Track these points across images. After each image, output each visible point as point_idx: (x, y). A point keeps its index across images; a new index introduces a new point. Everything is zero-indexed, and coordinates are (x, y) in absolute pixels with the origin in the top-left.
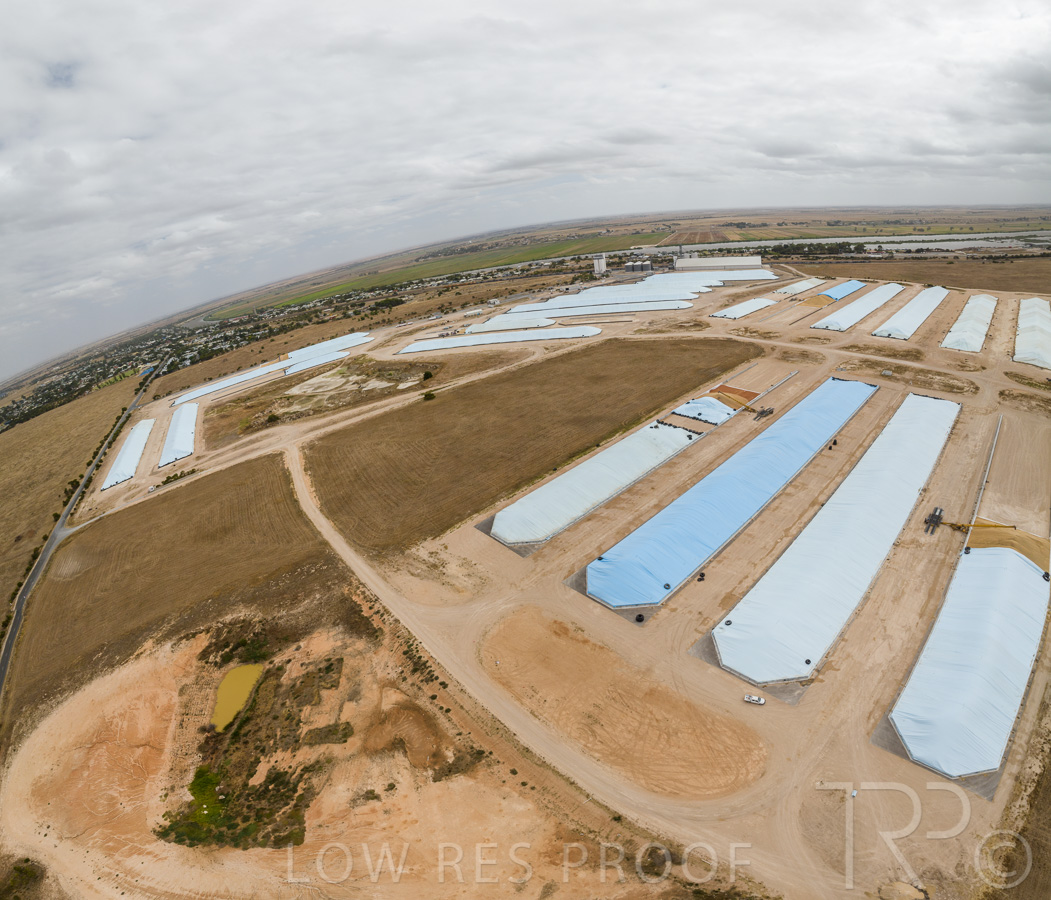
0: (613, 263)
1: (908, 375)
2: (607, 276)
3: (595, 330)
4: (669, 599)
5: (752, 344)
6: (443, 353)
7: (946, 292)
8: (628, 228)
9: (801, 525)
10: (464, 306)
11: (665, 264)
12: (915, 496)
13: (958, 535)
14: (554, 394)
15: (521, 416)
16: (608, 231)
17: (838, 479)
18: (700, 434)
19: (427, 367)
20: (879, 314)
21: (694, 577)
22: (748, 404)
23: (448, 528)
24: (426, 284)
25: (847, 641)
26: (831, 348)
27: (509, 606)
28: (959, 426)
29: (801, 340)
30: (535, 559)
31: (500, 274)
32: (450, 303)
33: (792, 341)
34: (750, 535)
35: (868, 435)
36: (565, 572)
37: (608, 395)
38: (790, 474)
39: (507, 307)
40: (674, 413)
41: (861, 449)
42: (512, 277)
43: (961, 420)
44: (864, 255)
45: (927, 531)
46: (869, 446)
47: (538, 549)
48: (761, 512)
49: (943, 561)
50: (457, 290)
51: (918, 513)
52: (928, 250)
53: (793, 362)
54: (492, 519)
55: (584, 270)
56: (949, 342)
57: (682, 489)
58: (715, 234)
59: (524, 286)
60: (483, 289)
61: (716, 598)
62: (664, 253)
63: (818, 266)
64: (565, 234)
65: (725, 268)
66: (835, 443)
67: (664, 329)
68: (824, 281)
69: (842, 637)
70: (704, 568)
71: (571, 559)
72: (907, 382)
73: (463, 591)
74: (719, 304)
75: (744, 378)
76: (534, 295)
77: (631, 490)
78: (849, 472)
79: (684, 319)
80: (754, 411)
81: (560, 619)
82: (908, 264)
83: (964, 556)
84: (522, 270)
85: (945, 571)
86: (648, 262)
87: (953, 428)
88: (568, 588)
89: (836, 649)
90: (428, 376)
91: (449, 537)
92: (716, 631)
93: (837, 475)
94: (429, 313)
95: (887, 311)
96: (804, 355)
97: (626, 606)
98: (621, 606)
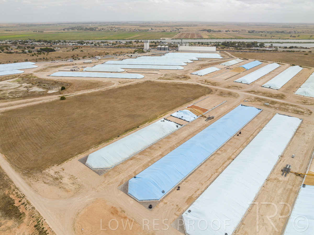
0: (152, 45)
1: (276, 105)
2: (149, 51)
3: (142, 76)
4: (164, 198)
5: (207, 88)
7: (301, 68)
8: (161, 28)
9: (223, 168)
10: (84, 57)
11: (174, 48)
12: (276, 159)
13: (299, 178)
14: (121, 103)
15: (105, 112)
17: (241, 149)
18: (182, 125)
19: (63, 84)
20: (266, 77)
21: (175, 188)
22: (203, 114)
23: (65, 160)
24: (67, 44)
25: (244, 224)
26: (242, 91)
27: (91, 199)
28: (300, 129)
29: (229, 87)
30: (105, 176)
31: (102, 44)
32: (78, 55)
33: (225, 87)
34: (200, 171)
35: (255, 131)
36: (119, 183)
37: (144, 106)
38: (219, 145)
39: (104, 61)
40: (171, 116)
41: (252, 137)
42: (107, 46)
43: (301, 126)
44: (263, 49)
45: (283, 175)
46: (256, 135)
47: (107, 172)
48: (206, 161)
49: (291, 190)
50: (82, 49)
51: (278, 166)
52: (296, 47)
53: (224, 97)
54: (87, 157)
55: (139, 47)
56: (299, 92)
57: (172, 149)
59: (113, 52)
60: (93, 50)
61: (184, 199)
62: (174, 43)
63: (241, 53)
64: (133, 28)
65: (200, 52)
66: (240, 133)
67: (171, 78)
68: (243, 60)
69: (242, 222)
70: (180, 184)
71: (122, 177)
72: (276, 108)
73: (69, 192)
74: (195, 69)
75: (203, 102)
76: (116, 57)
77: (151, 147)
78: (246, 146)
79: (179, 74)
80: (205, 117)
81: (114, 206)
82: (284, 54)
83: (302, 188)
84: (113, 44)
85: (292, 195)
86: (167, 47)
87: (297, 130)
88: (119, 191)
89: (239, 228)
90: (63, 89)
91: (65, 165)
92: (184, 214)
93: (240, 147)
94: (67, 58)
95: (270, 76)
96: (230, 94)
97: (145, 200)
98: (142, 200)
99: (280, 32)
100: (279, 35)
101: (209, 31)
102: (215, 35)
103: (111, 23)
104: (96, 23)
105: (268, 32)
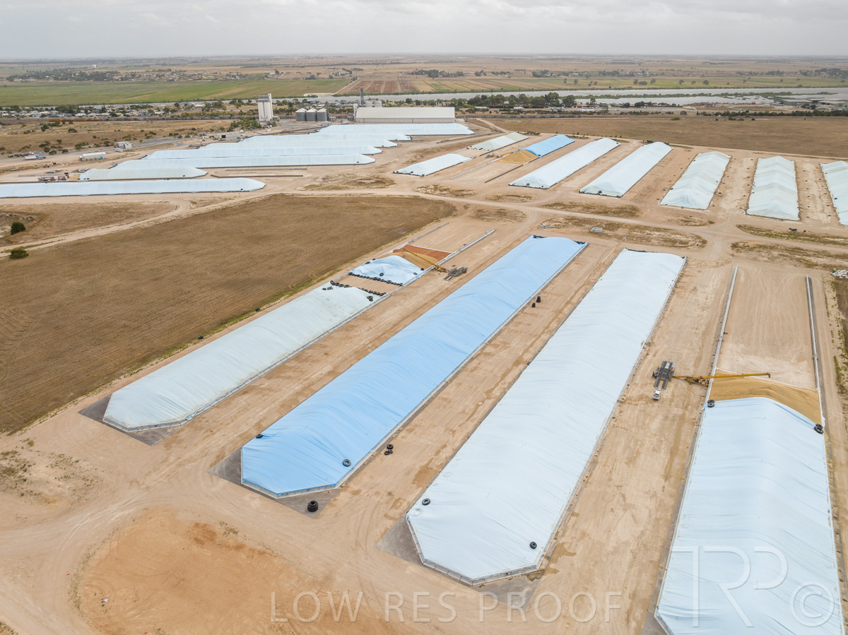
0: (282, 111)
1: (620, 232)
2: (274, 125)
3: (258, 184)
4: (350, 479)
5: (442, 202)
6: (45, 201)
7: (668, 149)
8: (302, 71)
9: (506, 386)
10: (79, 147)
11: (343, 113)
12: (637, 350)
13: (697, 389)
14: (202, 255)
15: (155, 280)
16: (277, 72)
17: (544, 337)
18: (383, 294)
19: (17, 218)
20: (588, 171)
21: (380, 450)
22: (439, 263)
23: (36, 418)
24: (23, 113)
25: (577, 515)
26: (532, 206)
27: (126, 512)
28: (684, 279)
29: (498, 198)
30: (168, 446)
31: (135, 113)
32: (60, 141)
33: (487, 199)
34: (445, 399)
35: (577, 292)
36: (212, 458)
37: (272, 256)
38: (488, 332)
39: (143, 153)
40: (351, 274)
41: (569, 306)
42: (151, 117)
43: (685, 273)
44: (573, 109)
45: (656, 385)
46: (579, 303)
47: (171, 433)
48: (457, 374)
49: (682, 417)
50: (72, 126)
51: (643, 367)
52: (650, 104)
53: (488, 220)
54: (107, 400)
55: (246, 116)
56: (670, 199)
57: (361, 354)
58: (402, 83)
59: (168, 130)
60: (109, 128)
61: (408, 473)
62: (342, 102)
63: (519, 121)
64: (224, 71)
65: (413, 121)
66: (539, 300)
67: (340, 185)
68: (526, 137)
69: (571, 511)
70: (392, 438)
71: (221, 441)
72: (620, 238)
73: (55, 501)
74: (404, 160)
75: (433, 237)
76: (179, 141)
77: (301, 357)
78: (557, 329)
79: (364, 175)
80: (444, 270)
81: (203, 521)
82: (625, 119)
83: (708, 410)
84: (166, 110)
85: (686, 428)
86: (323, 110)
87: (678, 281)
88: (215, 478)
89: (566, 526)
90: (17, 228)
91: (36, 430)
92: (412, 513)
93: (543, 333)
94: (23, 151)
95: (598, 168)
96: (501, 213)
97: (295, 492)
98: (287, 494)
99: (608, 73)
100: (607, 81)
101: (433, 74)
102: (448, 83)
103: (158, 60)
104: (112, 61)
105: (581, 75)
